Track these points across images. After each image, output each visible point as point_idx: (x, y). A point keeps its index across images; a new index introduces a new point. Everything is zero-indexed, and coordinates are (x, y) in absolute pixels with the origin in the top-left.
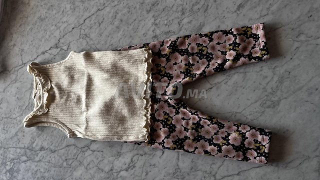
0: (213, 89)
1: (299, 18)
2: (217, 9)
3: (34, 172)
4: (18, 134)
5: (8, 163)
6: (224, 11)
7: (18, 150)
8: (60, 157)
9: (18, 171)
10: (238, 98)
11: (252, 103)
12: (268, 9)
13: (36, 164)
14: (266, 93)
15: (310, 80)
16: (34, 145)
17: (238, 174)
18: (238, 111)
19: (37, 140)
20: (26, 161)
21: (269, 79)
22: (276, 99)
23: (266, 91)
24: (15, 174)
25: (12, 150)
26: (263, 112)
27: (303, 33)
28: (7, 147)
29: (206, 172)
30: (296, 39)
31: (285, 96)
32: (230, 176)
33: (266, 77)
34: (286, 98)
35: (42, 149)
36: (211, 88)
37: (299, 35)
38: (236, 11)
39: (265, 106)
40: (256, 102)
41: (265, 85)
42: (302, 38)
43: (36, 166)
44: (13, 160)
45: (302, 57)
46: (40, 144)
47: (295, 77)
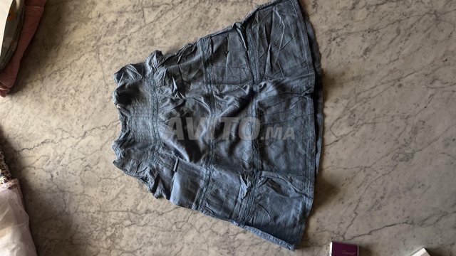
0: (338, 142)
1: (433, 62)
2: (341, 54)
3: (139, 237)
4: (120, 196)
5: (109, 229)
6: (349, 56)
7: (121, 214)
8: (169, 220)
9: (121, 237)
10: (367, 152)
11: (382, 157)
12: (399, 53)
13: (141, 228)
14: (399, 146)
15: (447, 130)
16: (138, 208)
17: (370, 234)
18: (368, 165)
19: (142, 202)
20: (129, 225)
21: (401, 130)
22: (409, 151)
23: (398, 143)
24: (117, 240)
25: (113, 214)
26: (396, 166)
27: (437, 79)
28: (106, 210)
29: (333, 232)
30: (430, 85)
31: (419, 148)
32: (360, 236)
33: (398, 128)
34: (420, 150)
35: (147, 211)
36: (337, 141)
37: (433, 81)
38: (362, 56)
39: (397, 159)
40: (387, 155)
41: (397, 136)
42: (437, 84)
43: (142, 230)
44: (114, 224)
45: (437, 105)
46: (145, 206)
47: (430, 127)
